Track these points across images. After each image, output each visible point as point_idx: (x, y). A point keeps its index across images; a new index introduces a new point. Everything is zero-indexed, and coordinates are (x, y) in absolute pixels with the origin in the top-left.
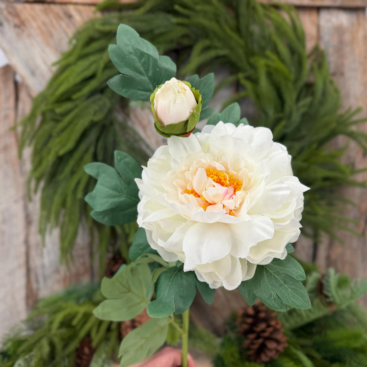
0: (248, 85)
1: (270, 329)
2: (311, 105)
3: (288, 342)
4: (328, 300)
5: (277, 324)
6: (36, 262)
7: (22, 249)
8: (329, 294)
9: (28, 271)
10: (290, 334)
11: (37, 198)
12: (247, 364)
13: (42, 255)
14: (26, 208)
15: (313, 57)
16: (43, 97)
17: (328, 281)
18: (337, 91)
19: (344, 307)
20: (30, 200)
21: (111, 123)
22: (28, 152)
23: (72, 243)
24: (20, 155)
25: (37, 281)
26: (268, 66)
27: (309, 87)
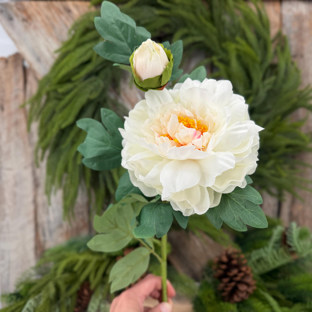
0: (221, 66)
1: (241, 274)
2: (275, 83)
3: (257, 286)
4: (291, 249)
5: (247, 269)
6: (43, 218)
7: (31, 208)
8: (291, 244)
9: (37, 226)
10: (258, 278)
11: (44, 164)
12: (222, 304)
13: (47, 213)
14: (34, 173)
15: (277, 42)
16: (47, 79)
17: (291, 234)
18: (297, 70)
19: (304, 255)
20: (38, 166)
21: (105, 101)
22: (35, 126)
23: (73, 202)
24: (29, 129)
25: (44, 235)
26: (237, 50)
27: (273, 68)
